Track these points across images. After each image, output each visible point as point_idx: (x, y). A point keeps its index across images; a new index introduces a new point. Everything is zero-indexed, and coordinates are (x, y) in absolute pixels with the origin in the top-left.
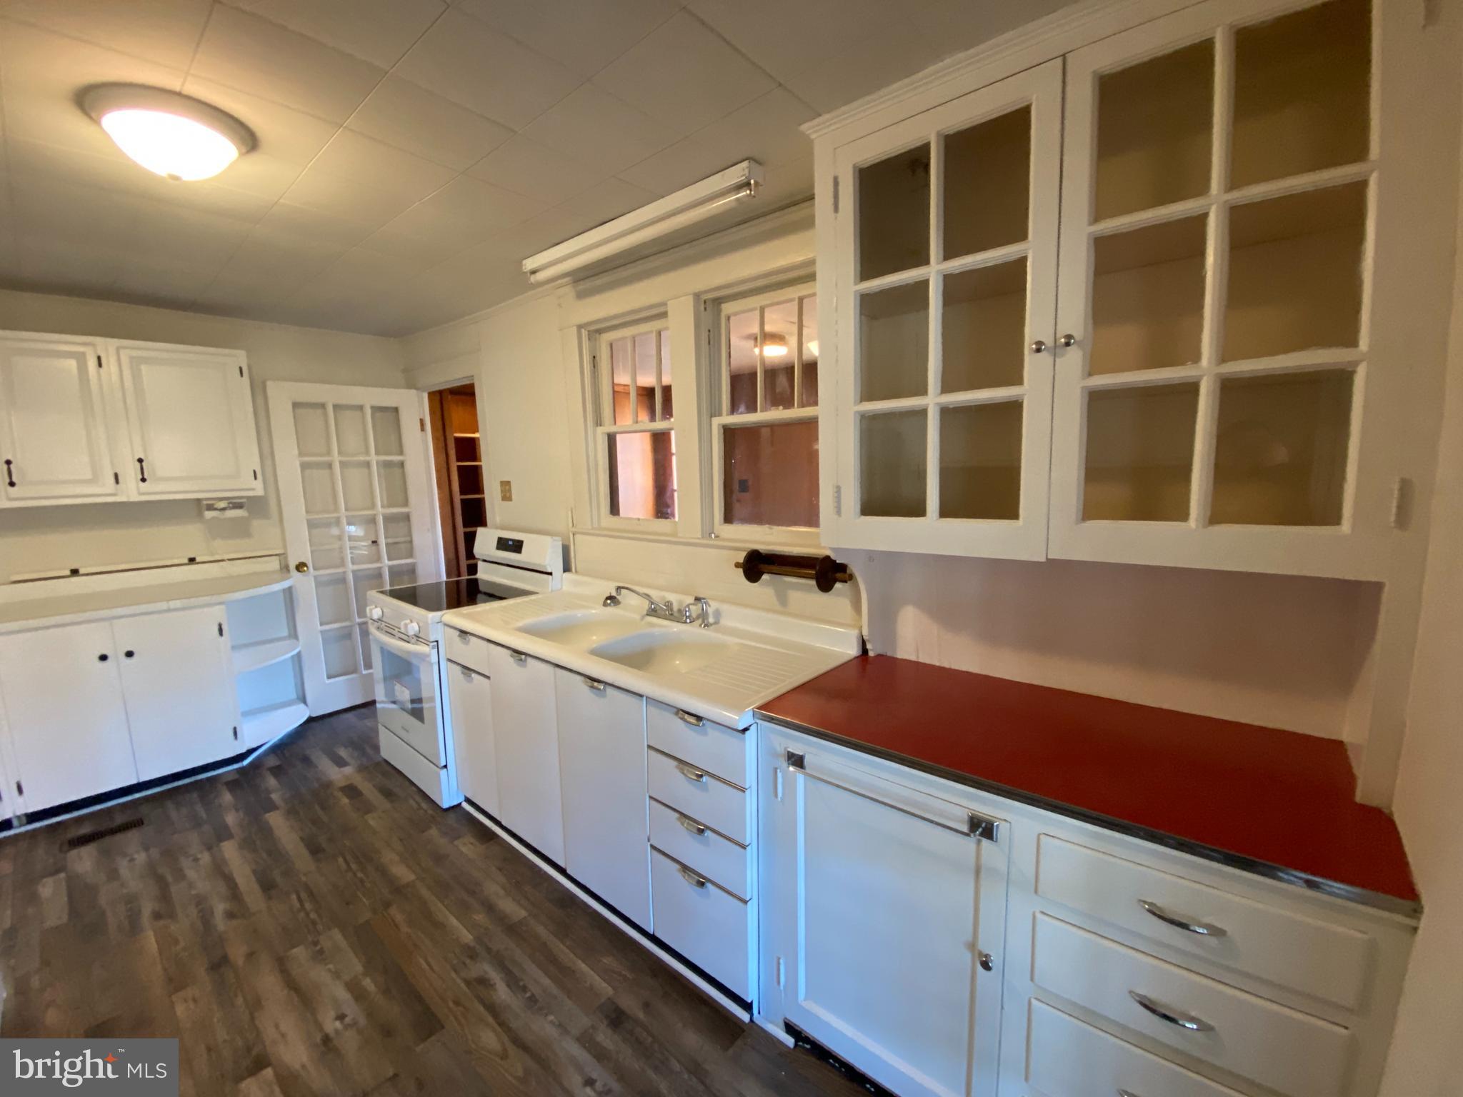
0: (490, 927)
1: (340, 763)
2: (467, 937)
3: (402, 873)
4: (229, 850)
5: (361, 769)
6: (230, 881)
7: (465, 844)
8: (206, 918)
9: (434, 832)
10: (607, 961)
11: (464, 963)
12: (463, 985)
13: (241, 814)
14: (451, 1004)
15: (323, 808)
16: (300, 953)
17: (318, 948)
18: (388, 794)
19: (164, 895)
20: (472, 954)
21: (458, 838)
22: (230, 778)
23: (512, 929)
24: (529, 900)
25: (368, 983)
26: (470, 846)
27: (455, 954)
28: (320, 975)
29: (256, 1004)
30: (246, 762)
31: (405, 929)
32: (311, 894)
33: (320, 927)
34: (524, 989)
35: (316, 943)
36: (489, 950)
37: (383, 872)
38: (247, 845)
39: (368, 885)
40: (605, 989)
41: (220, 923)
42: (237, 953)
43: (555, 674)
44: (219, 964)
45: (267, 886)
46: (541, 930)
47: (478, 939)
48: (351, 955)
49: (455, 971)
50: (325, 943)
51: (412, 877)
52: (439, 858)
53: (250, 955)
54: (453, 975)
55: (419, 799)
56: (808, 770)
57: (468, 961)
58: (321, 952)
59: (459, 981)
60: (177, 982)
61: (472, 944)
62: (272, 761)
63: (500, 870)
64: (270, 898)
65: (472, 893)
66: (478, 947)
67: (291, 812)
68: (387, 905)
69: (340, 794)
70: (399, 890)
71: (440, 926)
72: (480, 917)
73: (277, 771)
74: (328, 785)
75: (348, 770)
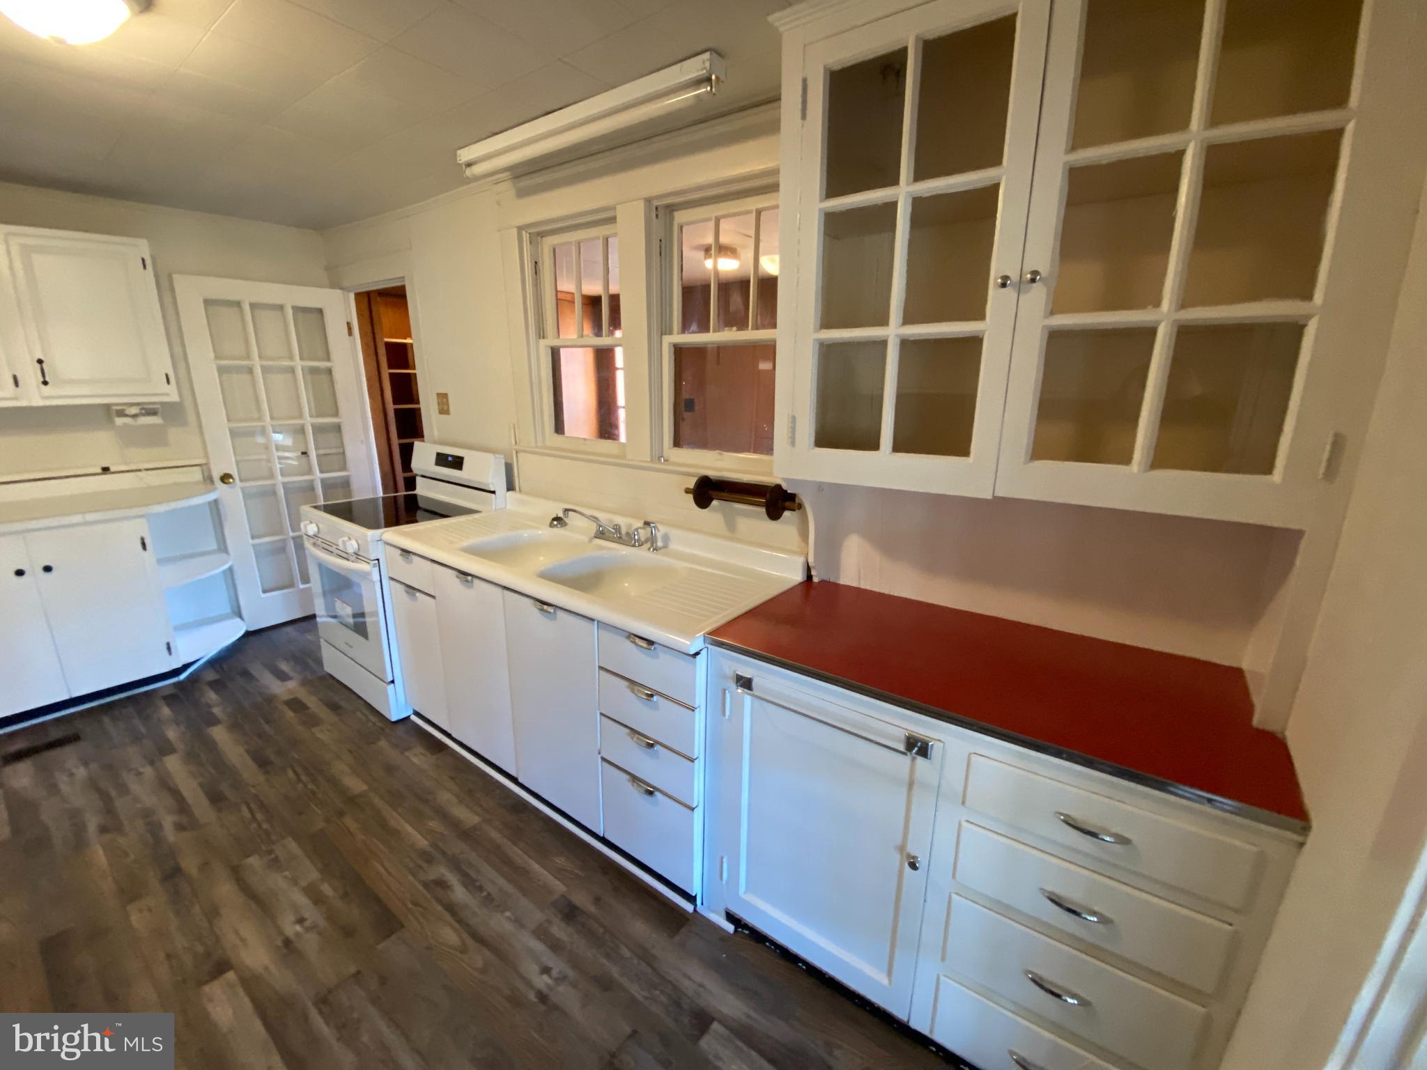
0: (445, 833)
1: (283, 677)
2: (422, 843)
3: (355, 785)
4: (173, 764)
5: (305, 683)
6: (175, 793)
7: (416, 755)
8: (154, 829)
9: (383, 743)
10: (560, 861)
11: (420, 867)
12: (421, 888)
13: (183, 728)
14: (410, 906)
15: (268, 722)
16: (254, 861)
17: (273, 856)
18: (334, 707)
19: (109, 809)
20: (428, 858)
21: (408, 749)
22: (167, 693)
23: (466, 834)
24: (481, 806)
25: (326, 889)
26: (421, 756)
27: (410, 858)
28: (277, 881)
29: (213, 913)
30: (183, 676)
31: (360, 837)
32: (262, 806)
33: (274, 838)
34: (481, 889)
35: (270, 852)
36: (444, 853)
37: (335, 783)
38: (191, 757)
39: (320, 796)
40: (559, 887)
41: (169, 834)
42: (190, 864)
43: (503, 597)
44: (172, 874)
45: (216, 798)
46: (495, 835)
47: (434, 845)
48: (308, 863)
49: (414, 875)
50: (279, 851)
51: (365, 787)
52: (390, 769)
53: (204, 866)
54: (410, 877)
55: (367, 712)
56: (755, 692)
57: (425, 865)
58: (276, 860)
59: (417, 884)
60: (130, 892)
61: (429, 849)
62: (211, 676)
63: (452, 778)
64: (219, 810)
65: (426, 801)
66: (432, 850)
67: (235, 726)
68: (341, 814)
69: (285, 708)
70: (352, 800)
71: (395, 833)
72: (434, 824)
73: (216, 685)
74: (270, 699)
75: (291, 684)
